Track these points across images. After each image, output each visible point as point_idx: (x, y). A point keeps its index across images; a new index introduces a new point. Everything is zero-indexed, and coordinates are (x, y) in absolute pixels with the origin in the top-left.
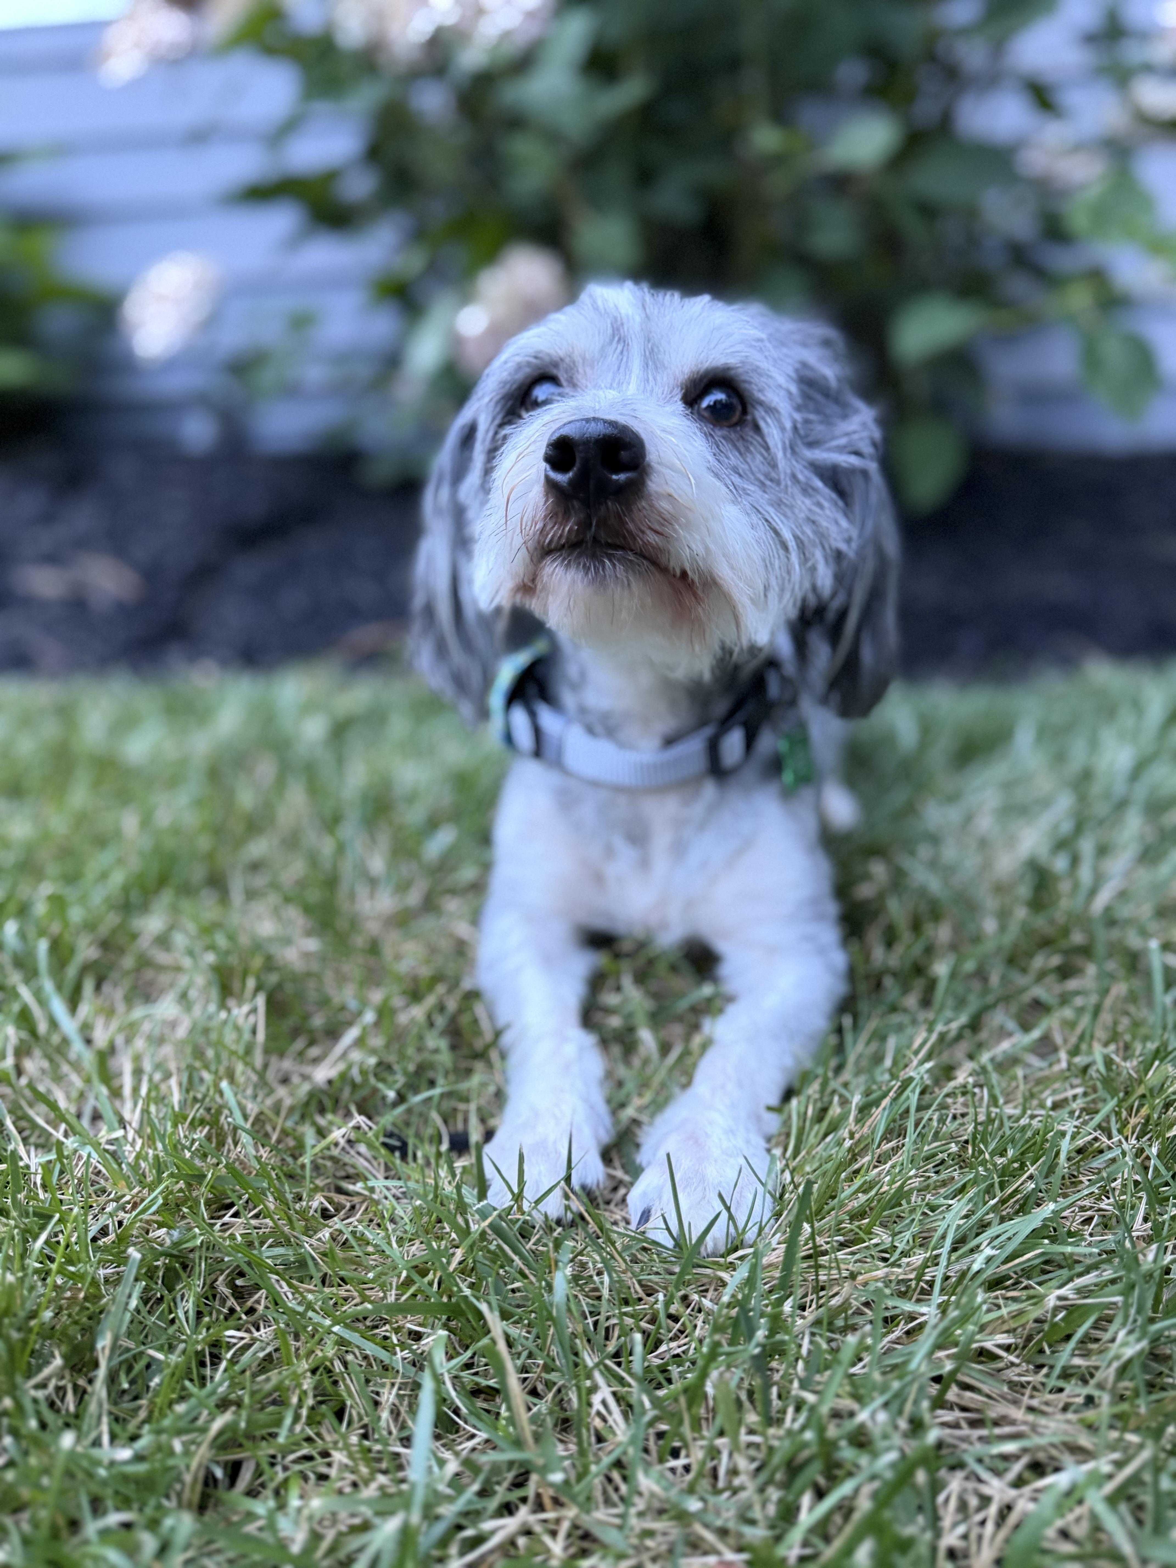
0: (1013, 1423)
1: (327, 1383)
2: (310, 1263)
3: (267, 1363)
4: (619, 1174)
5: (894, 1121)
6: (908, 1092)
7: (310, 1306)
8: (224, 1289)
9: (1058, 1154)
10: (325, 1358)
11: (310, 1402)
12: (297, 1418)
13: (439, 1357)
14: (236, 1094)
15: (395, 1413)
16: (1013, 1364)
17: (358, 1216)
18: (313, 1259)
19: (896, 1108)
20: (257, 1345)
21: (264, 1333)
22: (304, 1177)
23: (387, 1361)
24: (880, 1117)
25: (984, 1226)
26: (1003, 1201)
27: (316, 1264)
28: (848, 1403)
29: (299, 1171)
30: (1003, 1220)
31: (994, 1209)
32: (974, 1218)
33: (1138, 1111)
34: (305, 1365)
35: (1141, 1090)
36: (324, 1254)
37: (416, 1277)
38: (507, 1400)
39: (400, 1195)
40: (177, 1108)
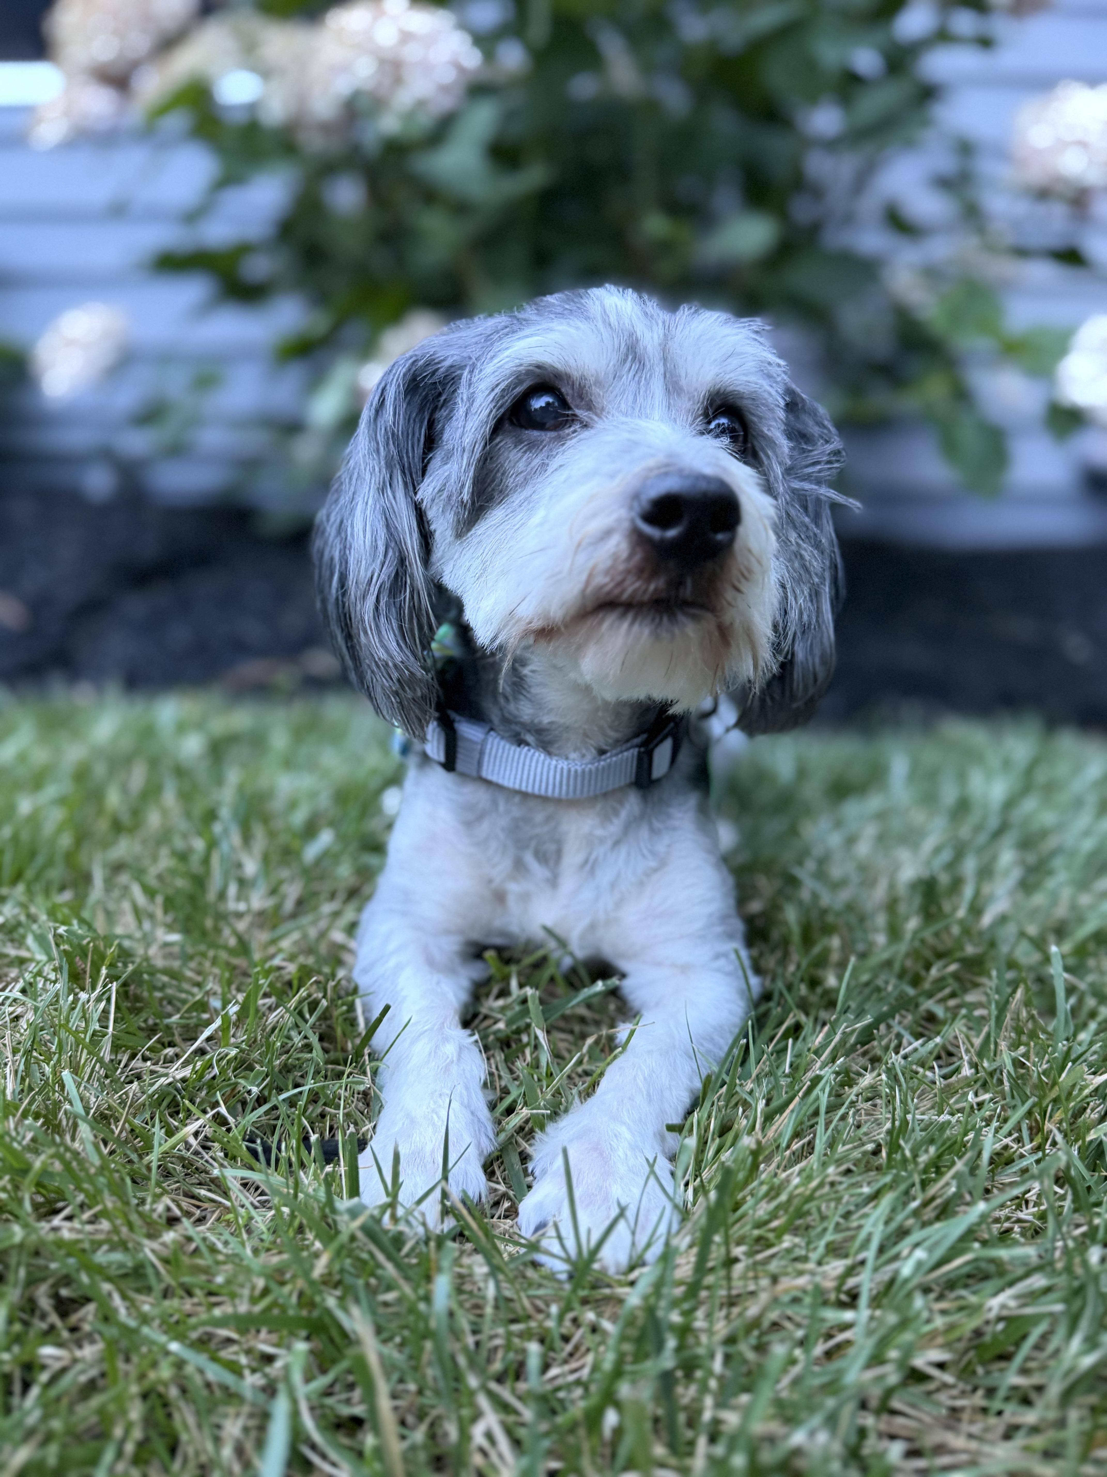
0: (952, 1452)
1: (160, 1414)
2: (150, 1271)
3: (91, 1388)
4: (502, 1188)
5: (801, 1123)
6: (817, 1091)
7: (145, 1319)
8: (45, 1303)
9: (980, 1154)
10: (160, 1381)
11: (137, 1434)
12: (119, 1454)
13: (297, 1377)
14: (78, 1086)
15: (239, 1451)
16: (945, 1386)
17: (208, 1225)
18: (154, 1266)
19: (805, 1108)
20: (79, 1367)
21: (88, 1352)
22: (148, 1179)
23: (233, 1389)
24: (785, 1122)
25: (903, 1233)
26: (925, 1204)
27: (157, 1274)
28: (775, 1427)
29: (144, 1171)
30: (925, 1225)
31: (916, 1213)
32: (893, 1225)
33: (1051, 1117)
34: (134, 1389)
35: (1054, 1094)
36: (166, 1261)
37: (273, 1286)
38: (377, 1431)
39: (257, 1204)
40: (9, 1097)
